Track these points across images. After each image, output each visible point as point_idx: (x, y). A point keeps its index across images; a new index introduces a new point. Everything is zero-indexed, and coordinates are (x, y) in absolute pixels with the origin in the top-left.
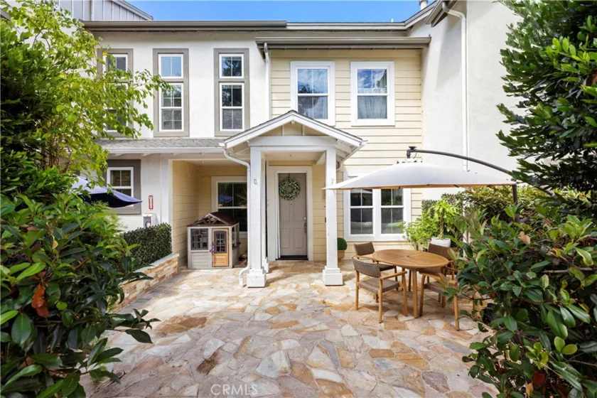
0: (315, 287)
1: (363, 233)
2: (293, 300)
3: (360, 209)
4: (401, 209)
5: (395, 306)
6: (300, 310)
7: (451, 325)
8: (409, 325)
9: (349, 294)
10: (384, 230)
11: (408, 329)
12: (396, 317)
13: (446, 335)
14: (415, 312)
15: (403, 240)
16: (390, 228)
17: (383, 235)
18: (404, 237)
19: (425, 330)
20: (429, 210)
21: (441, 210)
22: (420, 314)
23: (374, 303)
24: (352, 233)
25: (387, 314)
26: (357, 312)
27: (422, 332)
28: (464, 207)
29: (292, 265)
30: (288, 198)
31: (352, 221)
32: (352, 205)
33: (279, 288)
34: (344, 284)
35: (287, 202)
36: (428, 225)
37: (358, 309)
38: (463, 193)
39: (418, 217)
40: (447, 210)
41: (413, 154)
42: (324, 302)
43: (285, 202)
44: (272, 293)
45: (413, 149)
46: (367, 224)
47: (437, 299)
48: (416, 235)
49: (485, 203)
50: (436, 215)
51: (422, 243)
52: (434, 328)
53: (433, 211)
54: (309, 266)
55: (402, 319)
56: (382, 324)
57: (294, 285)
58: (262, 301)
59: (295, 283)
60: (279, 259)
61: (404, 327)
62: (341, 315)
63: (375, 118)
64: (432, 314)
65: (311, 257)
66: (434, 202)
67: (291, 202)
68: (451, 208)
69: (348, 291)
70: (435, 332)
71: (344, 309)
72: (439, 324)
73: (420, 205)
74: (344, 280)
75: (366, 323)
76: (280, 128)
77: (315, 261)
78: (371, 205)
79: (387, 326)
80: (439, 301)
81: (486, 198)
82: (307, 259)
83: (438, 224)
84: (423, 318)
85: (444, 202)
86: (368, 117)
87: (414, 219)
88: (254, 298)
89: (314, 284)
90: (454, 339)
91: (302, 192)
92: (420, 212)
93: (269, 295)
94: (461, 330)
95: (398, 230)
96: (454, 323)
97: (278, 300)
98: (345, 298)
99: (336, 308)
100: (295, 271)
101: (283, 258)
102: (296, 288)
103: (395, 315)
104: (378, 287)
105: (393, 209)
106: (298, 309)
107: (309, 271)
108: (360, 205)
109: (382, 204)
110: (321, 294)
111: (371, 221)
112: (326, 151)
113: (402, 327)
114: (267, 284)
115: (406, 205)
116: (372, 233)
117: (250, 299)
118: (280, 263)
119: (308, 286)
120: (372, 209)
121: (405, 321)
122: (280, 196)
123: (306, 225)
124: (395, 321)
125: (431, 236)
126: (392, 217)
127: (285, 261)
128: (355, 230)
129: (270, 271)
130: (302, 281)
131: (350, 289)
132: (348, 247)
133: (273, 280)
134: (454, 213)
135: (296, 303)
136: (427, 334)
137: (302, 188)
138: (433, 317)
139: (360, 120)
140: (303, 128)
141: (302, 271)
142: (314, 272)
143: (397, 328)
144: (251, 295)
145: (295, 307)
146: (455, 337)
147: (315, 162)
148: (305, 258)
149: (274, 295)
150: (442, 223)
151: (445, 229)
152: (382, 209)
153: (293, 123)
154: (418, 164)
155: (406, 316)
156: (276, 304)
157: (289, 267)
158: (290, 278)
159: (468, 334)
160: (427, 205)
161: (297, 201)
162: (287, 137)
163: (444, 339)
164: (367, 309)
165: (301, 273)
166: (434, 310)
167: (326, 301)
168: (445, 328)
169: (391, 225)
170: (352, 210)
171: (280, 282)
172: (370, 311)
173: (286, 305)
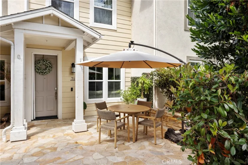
0: (68, 135)
1: (96, 98)
2: (53, 145)
3: (94, 82)
4: (119, 82)
5: (121, 138)
6: (60, 150)
7: (152, 143)
8: (131, 146)
9: (93, 136)
10: (109, 95)
11: (131, 149)
12: (123, 144)
13: (151, 148)
14: (134, 139)
15: (120, 101)
16: (113, 94)
17: (109, 98)
18: (121, 99)
19: (140, 148)
20: (136, 82)
21: (142, 82)
22: (136, 140)
23: (109, 138)
24: (90, 98)
25: (118, 143)
26: (100, 145)
27: (139, 149)
28: (154, 79)
29: (46, 123)
30: (43, 73)
31: (89, 90)
32: (89, 79)
33: (39, 139)
34: (88, 131)
35: (42, 76)
36: (135, 91)
37: (100, 143)
38: (154, 71)
39: (128, 87)
40: (146, 82)
41: (132, 46)
42: (76, 143)
43: (40, 76)
44: (34, 142)
45: (132, 43)
46: (99, 92)
47: (143, 131)
48: (128, 98)
49: (165, 76)
50: (140, 85)
51: (131, 102)
52: (144, 146)
53: (138, 83)
54: (59, 122)
55: (127, 144)
56: (117, 149)
57: (52, 136)
58: (26, 149)
59: (52, 134)
60: (34, 120)
61: (129, 148)
62: (90, 148)
63: (105, 23)
64: (141, 139)
65: (60, 116)
66: (138, 78)
67: (45, 76)
68: (147, 81)
69: (91, 134)
70: (145, 147)
71: (92, 144)
72: (146, 143)
73: (130, 80)
74: (88, 128)
75: (107, 150)
76: (41, 18)
77: (63, 119)
78: (102, 79)
79: (119, 149)
80: (144, 132)
81: (165, 74)
82: (58, 118)
83: (140, 90)
84: (138, 142)
85: (144, 77)
86: (100, 22)
87: (127, 89)
88: (19, 148)
89: (66, 133)
90: (155, 149)
91: (53, 70)
92: (129, 84)
93: (32, 145)
94: (157, 144)
95: (118, 95)
96: (153, 142)
97: (40, 147)
98: (90, 138)
99: (86, 145)
100: (49, 127)
101: (37, 119)
102: (53, 137)
103: (123, 143)
104: (114, 126)
105: (115, 82)
106: (58, 150)
107: (60, 125)
108: (95, 79)
109: (109, 79)
110: (73, 138)
111: (102, 90)
112: (76, 40)
113: (128, 148)
114: (28, 137)
115: (122, 80)
116: (102, 98)
117: (16, 150)
118: (36, 122)
119: (63, 135)
120: (102, 82)
121: (128, 145)
122: (36, 71)
123: (56, 93)
124: (123, 145)
125: (137, 97)
126: (114, 87)
127: (39, 121)
128: (91, 96)
129: (29, 128)
130: (57, 132)
131: (92, 133)
132: (87, 107)
133: (33, 134)
134: (149, 83)
135: (56, 146)
136: (141, 149)
137: (54, 66)
138: (143, 140)
139: (96, 23)
140: (60, 20)
141: (55, 126)
142: (64, 126)
143: (125, 149)
144: (15, 147)
145: (55, 149)
146: (155, 148)
147: (64, 48)
148: (56, 117)
149: (36, 144)
150: (142, 90)
151: (144, 93)
152: (108, 82)
153: (52, 15)
154: (135, 51)
155: (129, 142)
156: (40, 149)
157: (44, 124)
158: (47, 131)
159: (161, 146)
160: (134, 80)
161: (50, 76)
162: (46, 25)
163: (150, 150)
164: (106, 142)
165: (55, 127)
166: (143, 137)
167: (78, 141)
168: (150, 145)
169: (114, 92)
170: (90, 82)
171: (39, 135)
172: (108, 143)
173: (48, 149)
